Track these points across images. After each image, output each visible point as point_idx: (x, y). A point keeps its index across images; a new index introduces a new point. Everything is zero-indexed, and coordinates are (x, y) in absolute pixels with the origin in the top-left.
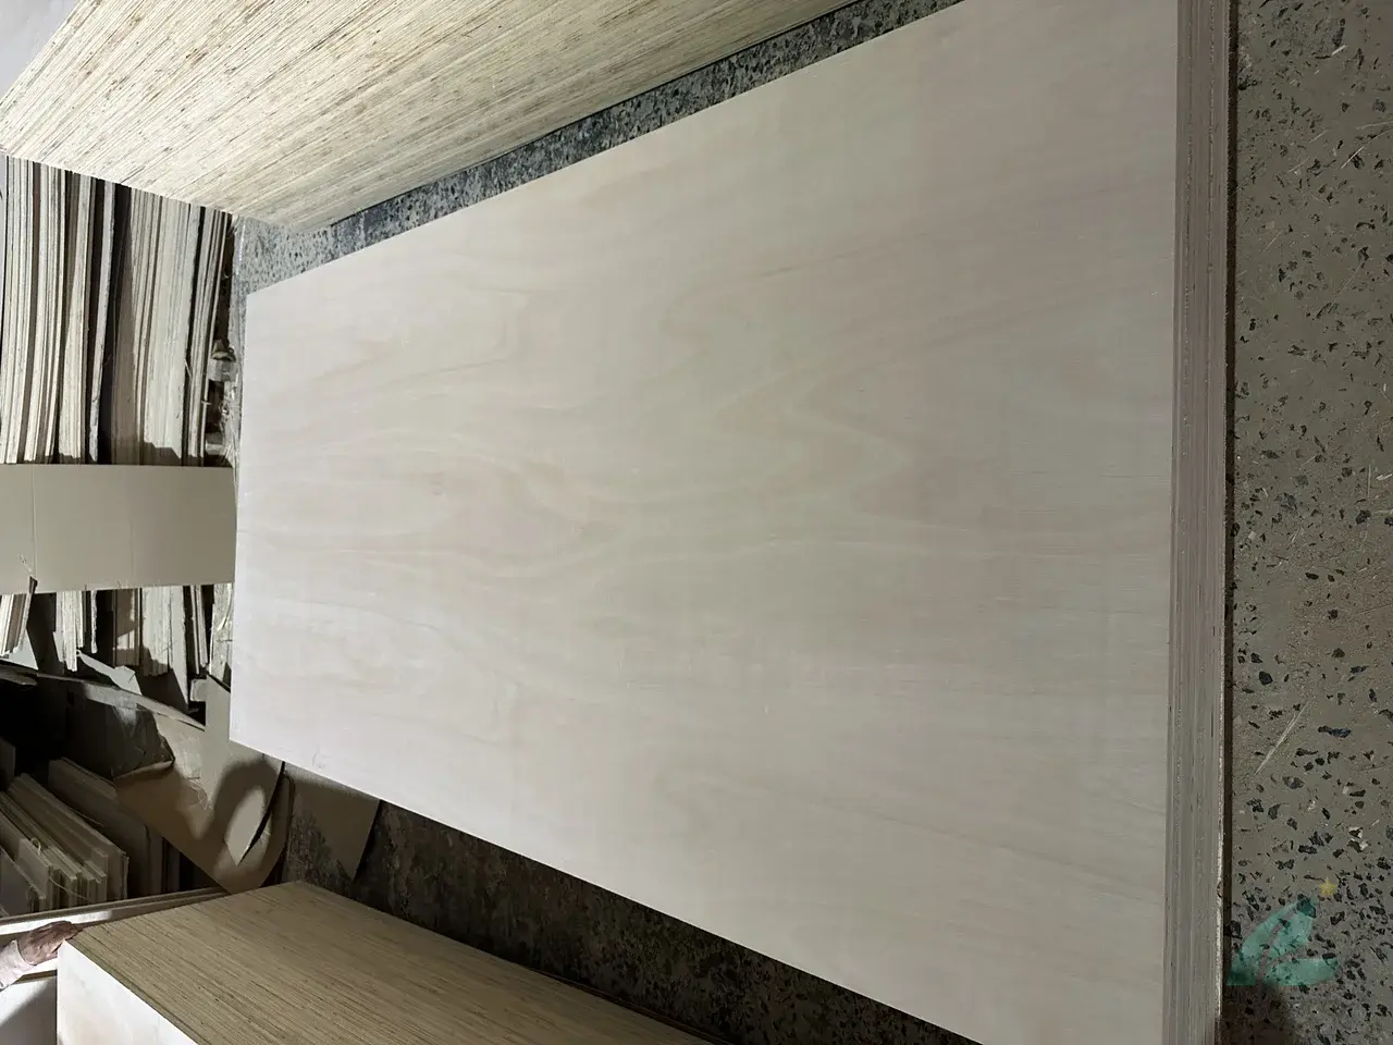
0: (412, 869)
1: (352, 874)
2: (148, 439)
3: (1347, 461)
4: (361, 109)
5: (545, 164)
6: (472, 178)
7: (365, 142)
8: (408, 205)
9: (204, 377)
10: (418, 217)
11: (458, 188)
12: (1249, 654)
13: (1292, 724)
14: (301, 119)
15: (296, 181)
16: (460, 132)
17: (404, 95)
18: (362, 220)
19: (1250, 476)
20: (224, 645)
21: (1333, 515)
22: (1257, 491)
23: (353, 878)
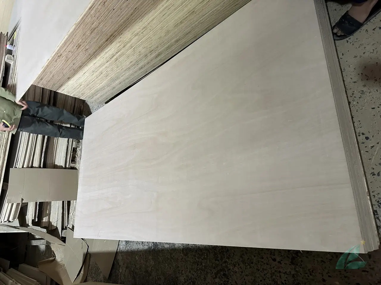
0: (125, 271)
2: (56, 163)
4: (117, 59)
9: (72, 147)
12: (361, 133)
13: (378, 148)
14: (101, 65)
15: (99, 87)
16: (140, 66)
17: (127, 54)
19: (350, 89)
20: (72, 219)
21: (375, 92)
23: (107, 278)
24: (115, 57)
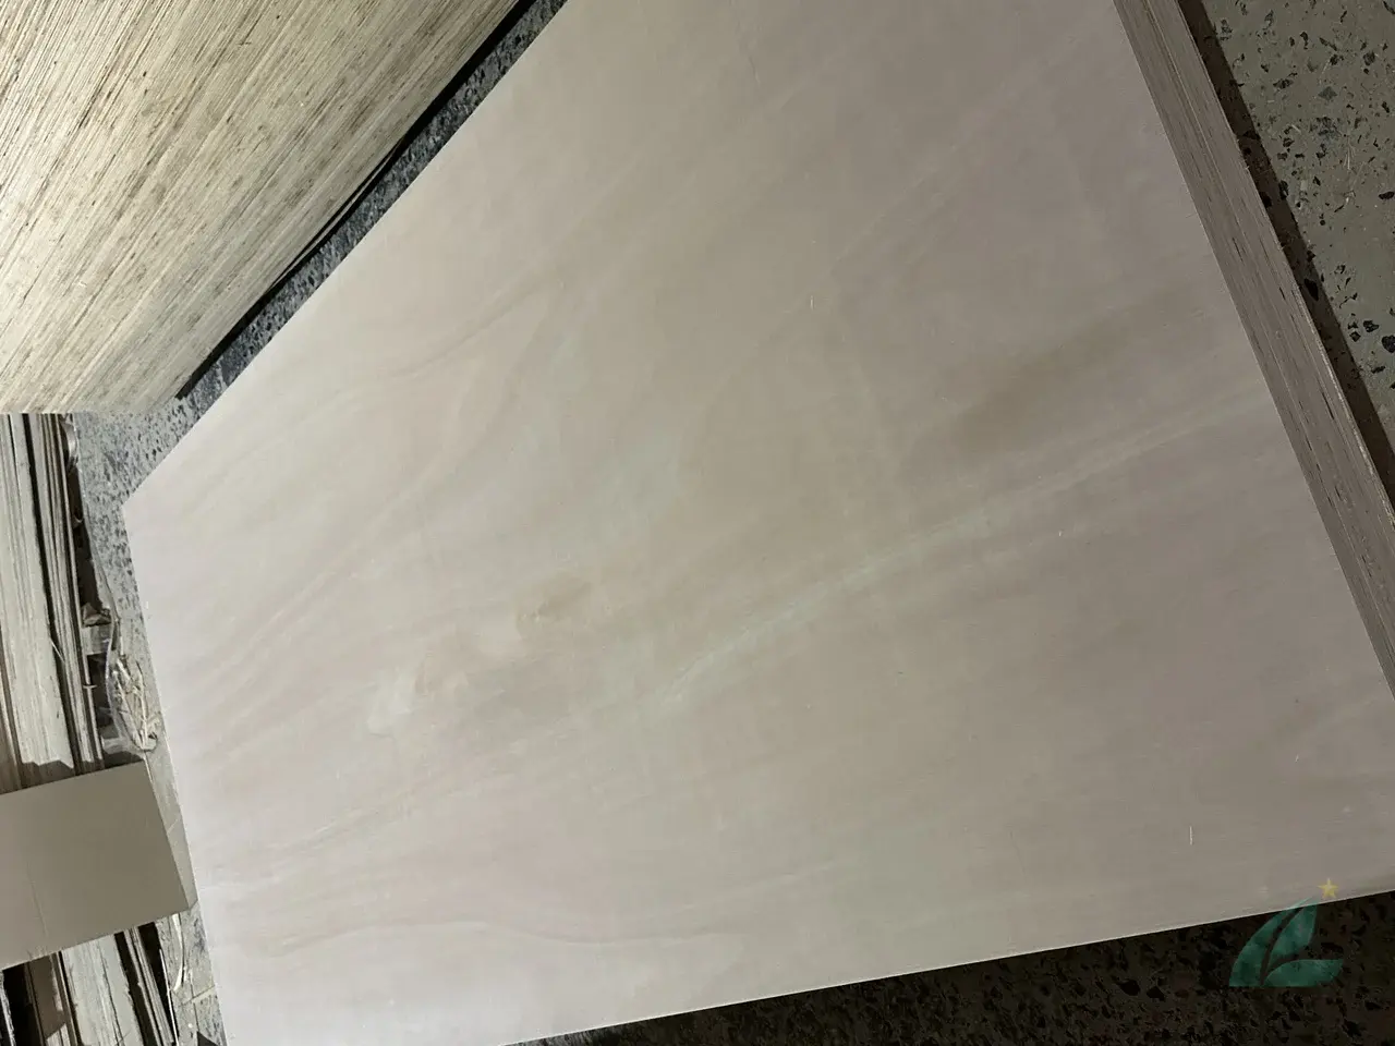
2: (27, 758)
3: (1364, 46)
4: (160, 193)
7: (181, 239)
8: (265, 324)
9: (79, 654)
12: (1360, 324)
14: (96, 234)
15: (117, 334)
16: (287, 185)
17: (203, 155)
18: (220, 370)
19: (1272, 120)
20: (189, 1007)
21: (1378, 115)
22: (1286, 132)
24: (150, 184)
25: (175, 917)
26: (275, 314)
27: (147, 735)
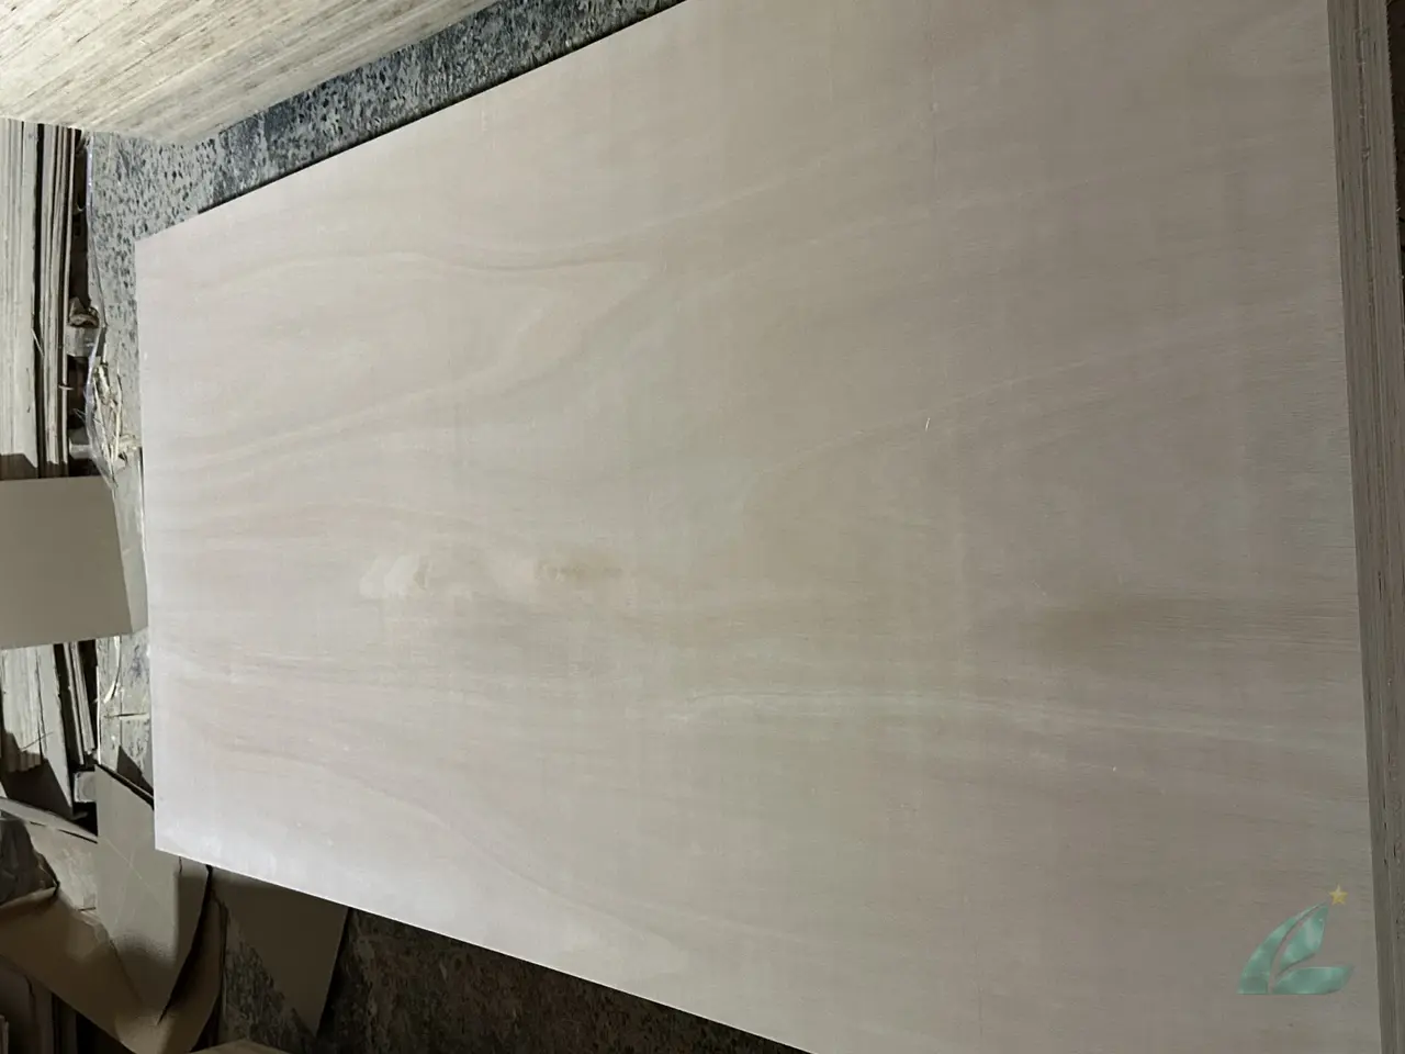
0: (394, 1014)
1: (314, 1025)
5: (504, 38)
6: (407, 60)
7: (259, 26)
8: (323, 99)
9: (61, 351)
10: (338, 117)
11: (389, 73)
18: (261, 123)
20: (116, 723)
23: (314, 1034)
25: (117, 639)
26: (335, 93)
27: (117, 453)
